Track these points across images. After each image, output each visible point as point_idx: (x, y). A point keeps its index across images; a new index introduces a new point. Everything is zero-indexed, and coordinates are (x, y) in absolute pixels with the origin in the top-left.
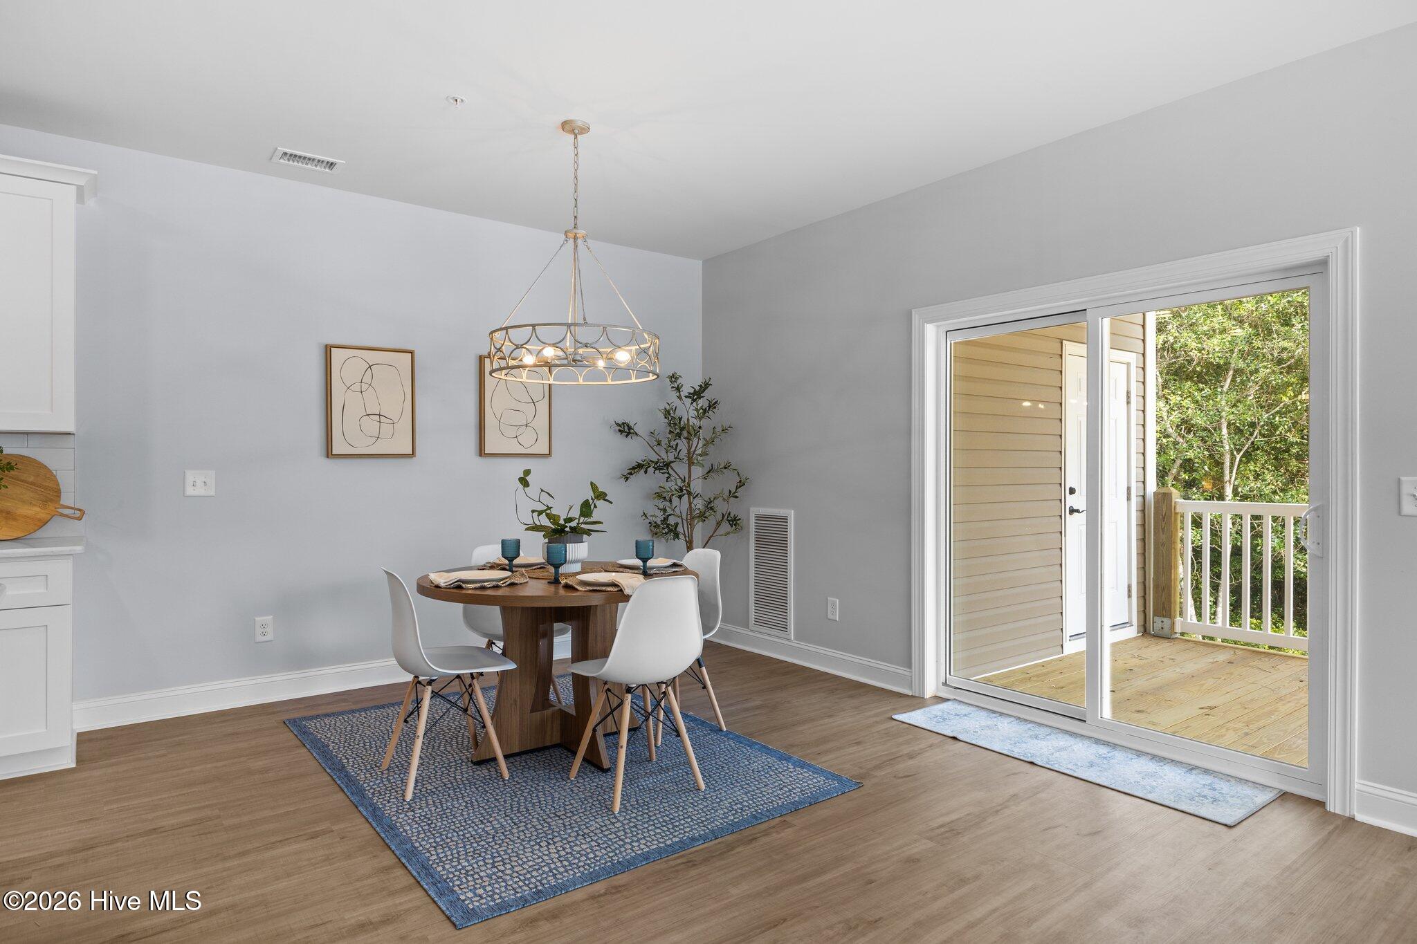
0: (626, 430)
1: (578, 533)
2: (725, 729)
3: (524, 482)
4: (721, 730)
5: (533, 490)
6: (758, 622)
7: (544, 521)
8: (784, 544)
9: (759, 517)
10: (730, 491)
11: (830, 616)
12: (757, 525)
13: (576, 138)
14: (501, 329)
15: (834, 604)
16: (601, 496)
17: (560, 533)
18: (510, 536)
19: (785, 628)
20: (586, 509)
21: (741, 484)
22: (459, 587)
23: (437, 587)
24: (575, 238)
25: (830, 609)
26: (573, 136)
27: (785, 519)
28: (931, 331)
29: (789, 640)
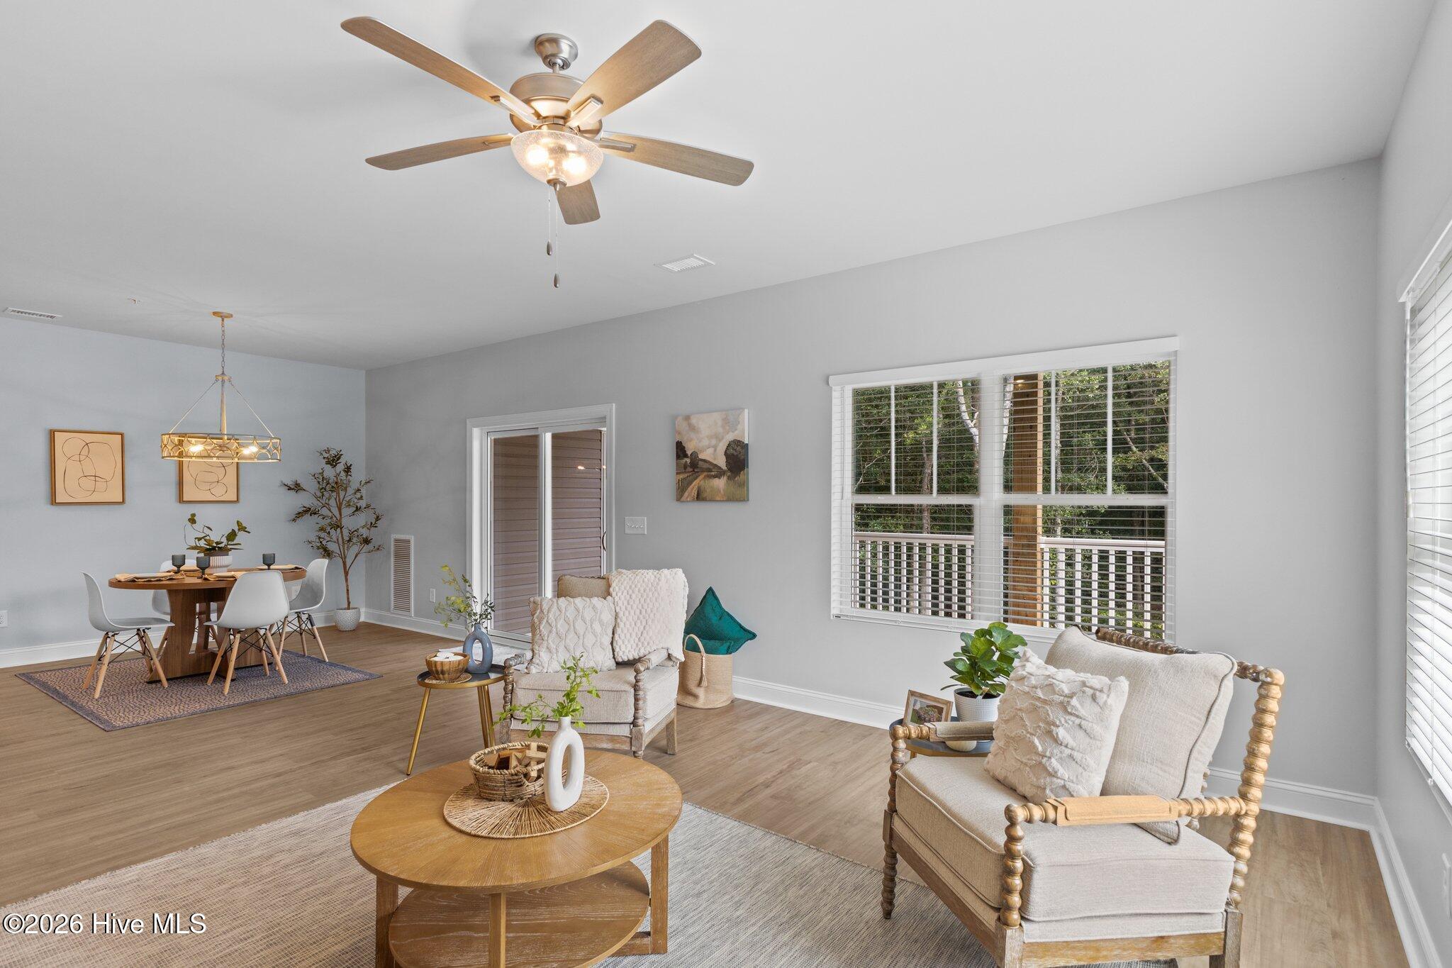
0: (296, 488)
1: (223, 551)
2: (327, 661)
3: (192, 520)
4: (322, 661)
5: (198, 526)
6: (396, 607)
7: (202, 543)
8: (408, 556)
9: (397, 541)
10: (371, 523)
11: (431, 600)
12: (395, 546)
13: (223, 320)
14: (167, 434)
15: (432, 592)
16: (242, 528)
17: (213, 550)
18: (178, 553)
19: (409, 610)
20: (232, 536)
21: (378, 519)
22: (134, 581)
23: (119, 581)
24: (223, 381)
25: (431, 595)
26: (220, 319)
27: (409, 541)
28: (476, 433)
29: (411, 616)
